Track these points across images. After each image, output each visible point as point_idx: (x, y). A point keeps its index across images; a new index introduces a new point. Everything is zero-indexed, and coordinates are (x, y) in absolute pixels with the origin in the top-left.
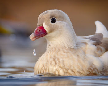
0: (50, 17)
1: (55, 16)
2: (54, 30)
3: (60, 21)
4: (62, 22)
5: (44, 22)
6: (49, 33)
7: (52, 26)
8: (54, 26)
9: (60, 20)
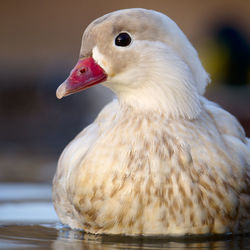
0: (111, 31)
1: (130, 27)
2: (125, 66)
3: (147, 42)
4: (151, 43)
5: (94, 44)
6: (113, 76)
7: (120, 57)
8: (124, 54)
9: (144, 39)
